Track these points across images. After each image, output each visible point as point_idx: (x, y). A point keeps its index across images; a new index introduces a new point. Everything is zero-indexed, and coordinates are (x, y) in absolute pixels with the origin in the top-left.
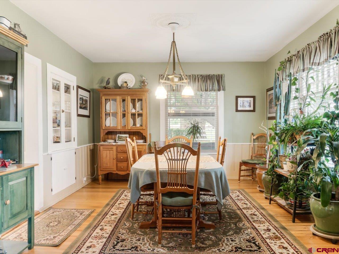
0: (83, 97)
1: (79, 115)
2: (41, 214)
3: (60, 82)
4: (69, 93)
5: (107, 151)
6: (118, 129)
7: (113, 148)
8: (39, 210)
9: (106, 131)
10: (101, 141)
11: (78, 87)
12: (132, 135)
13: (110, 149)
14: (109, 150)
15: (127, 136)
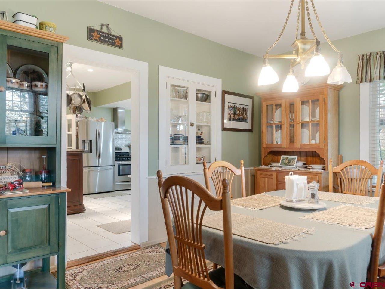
0: (236, 105)
1: (224, 129)
2: (141, 249)
3: (188, 88)
4: (210, 102)
5: (265, 178)
6: (283, 147)
7: (272, 175)
8: (139, 245)
9: (269, 151)
10: (262, 164)
11: (224, 92)
12: (310, 156)
13: (269, 176)
14: (267, 178)
15: (296, 157)
